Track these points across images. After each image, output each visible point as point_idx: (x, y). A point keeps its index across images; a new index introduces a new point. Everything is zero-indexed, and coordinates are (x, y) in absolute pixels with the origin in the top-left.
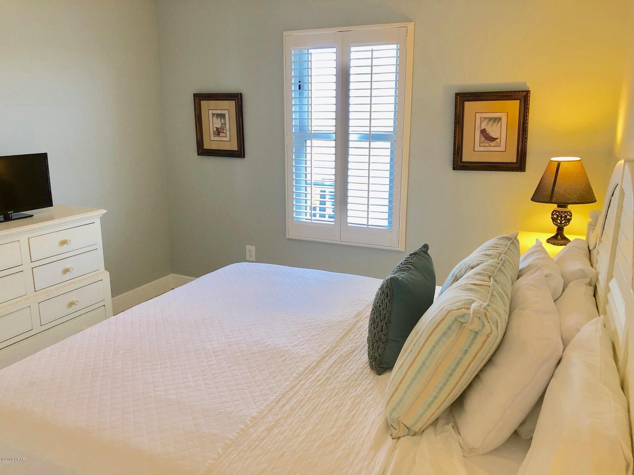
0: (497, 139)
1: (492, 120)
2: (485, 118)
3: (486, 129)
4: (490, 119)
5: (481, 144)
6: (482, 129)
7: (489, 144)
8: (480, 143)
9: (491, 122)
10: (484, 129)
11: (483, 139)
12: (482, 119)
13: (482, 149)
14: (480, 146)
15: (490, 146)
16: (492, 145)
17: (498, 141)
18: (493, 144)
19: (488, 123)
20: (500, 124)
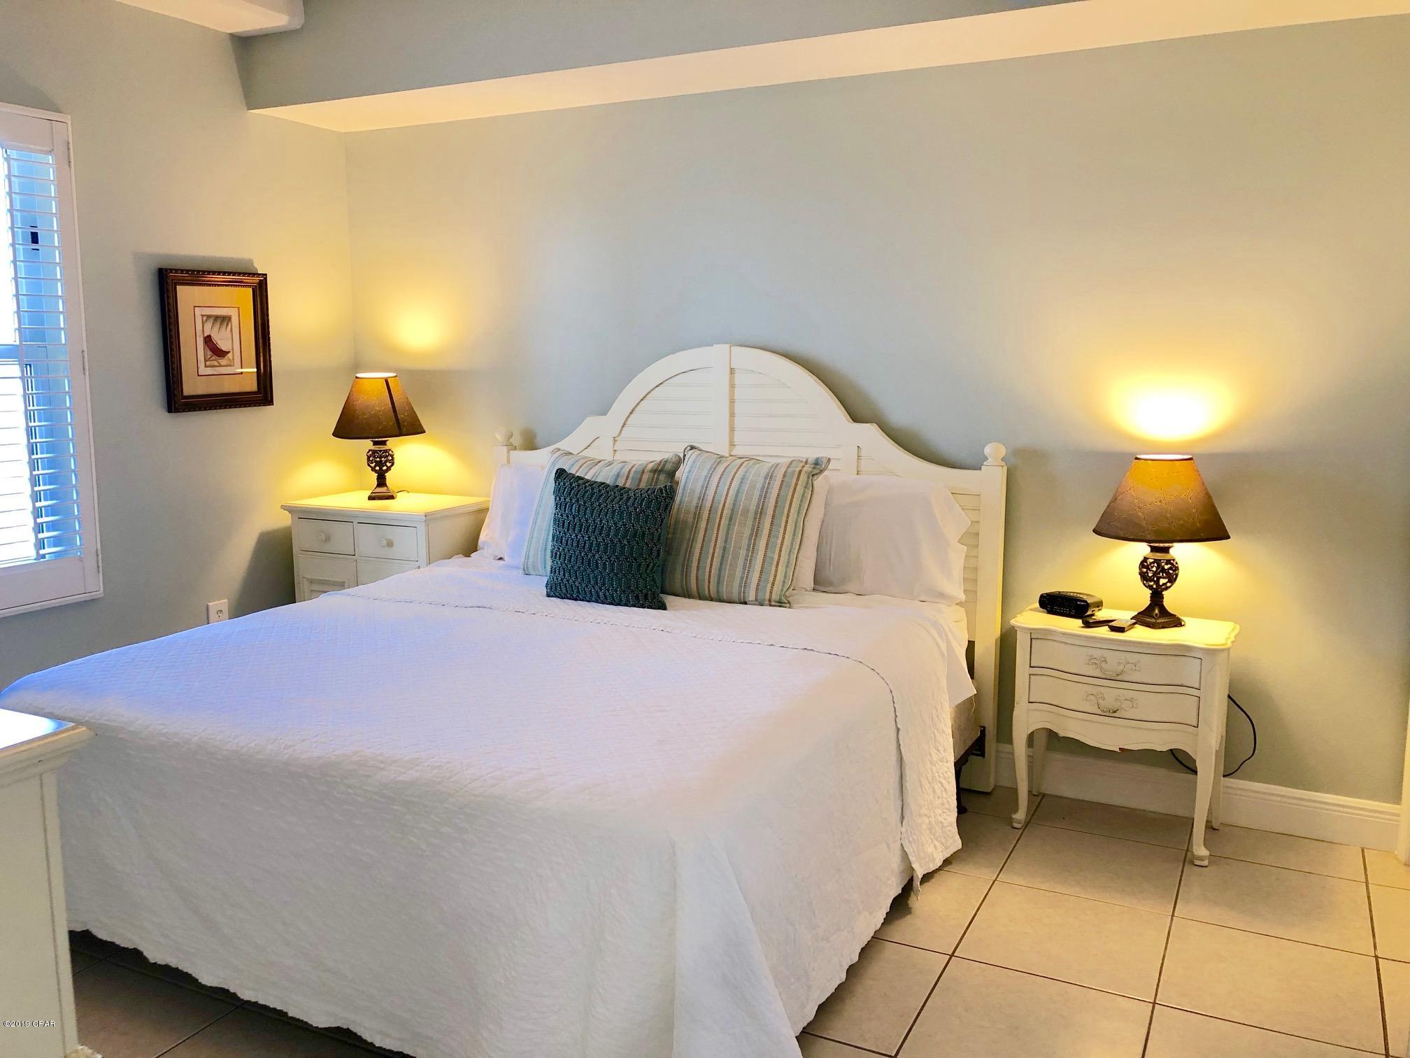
0: (229, 352)
1: (219, 321)
2: (209, 317)
3: (212, 335)
4: (216, 318)
5: (208, 363)
6: (206, 336)
7: (219, 363)
8: (205, 361)
9: (218, 325)
10: (209, 336)
11: (209, 353)
12: (205, 318)
13: (209, 371)
14: (206, 366)
15: (221, 366)
16: (223, 363)
17: (230, 355)
18: (223, 361)
19: (213, 325)
20: (229, 327)
